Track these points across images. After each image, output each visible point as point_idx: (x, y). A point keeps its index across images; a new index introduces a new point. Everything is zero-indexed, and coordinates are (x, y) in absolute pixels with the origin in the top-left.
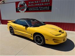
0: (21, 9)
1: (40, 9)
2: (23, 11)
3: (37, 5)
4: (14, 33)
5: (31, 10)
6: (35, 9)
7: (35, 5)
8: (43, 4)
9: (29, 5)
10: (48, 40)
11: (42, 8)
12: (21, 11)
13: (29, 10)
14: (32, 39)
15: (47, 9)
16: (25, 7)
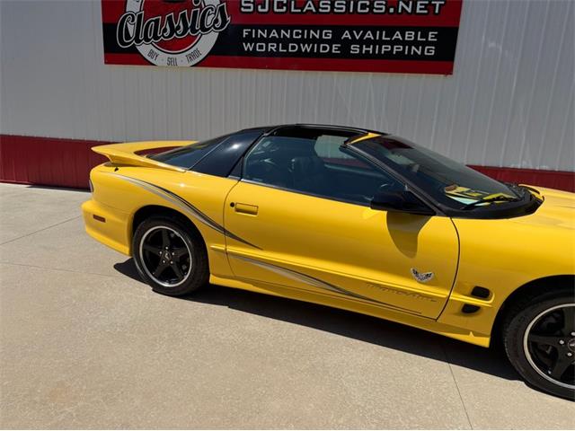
0: (164, 36)
1: (355, 49)
2: (182, 58)
3: (326, 5)
4: (203, 273)
5: (261, 48)
6: (306, 48)
7: (309, 6)
8: (381, 8)
11: (368, 43)
12: (162, 58)
13: (248, 47)
15: (419, 53)
16: (209, 20)
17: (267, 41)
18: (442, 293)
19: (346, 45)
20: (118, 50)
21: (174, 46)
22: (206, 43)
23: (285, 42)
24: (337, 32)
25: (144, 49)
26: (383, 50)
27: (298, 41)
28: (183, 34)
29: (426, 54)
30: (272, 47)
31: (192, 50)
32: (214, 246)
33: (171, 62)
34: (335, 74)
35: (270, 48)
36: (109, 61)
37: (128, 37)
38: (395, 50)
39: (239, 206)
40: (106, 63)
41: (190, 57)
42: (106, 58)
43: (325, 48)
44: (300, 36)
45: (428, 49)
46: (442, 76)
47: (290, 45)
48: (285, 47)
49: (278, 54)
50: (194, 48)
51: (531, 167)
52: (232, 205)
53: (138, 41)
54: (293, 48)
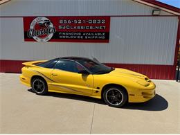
0: (40, 34)
1: (86, 37)
2: (44, 40)
3: (79, 27)
6: (75, 37)
7: (75, 28)
8: (91, 28)
9: (60, 27)
10: (134, 95)
11: (89, 36)
12: (39, 40)
13: (61, 37)
15: (101, 38)
16: (51, 31)
17: (65, 35)
18: (91, 89)
19: (84, 36)
20: (28, 38)
21: (42, 37)
22: (50, 36)
23: (70, 36)
24: (82, 33)
25: (35, 38)
29: (103, 38)
33: (42, 41)
36: (25, 40)
37: (30, 35)
38: (95, 37)
41: (46, 39)
43: (79, 37)
46: (107, 43)
49: (68, 38)
52: (52, 74)
53: (33, 36)
54: (72, 37)
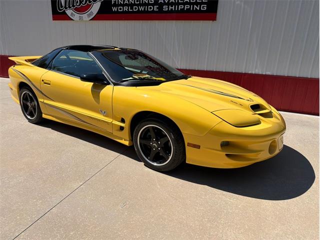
0: (77, 5)
1: (165, 8)
2: (85, 17)
4: (40, 113)
5: (120, 9)
6: (142, 8)
10: (198, 147)
11: (172, 4)
12: (76, 16)
13: (114, 9)
14: (127, 143)
15: (198, 9)
17: (123, 5)
19: (160, 7)
20: (58, 14)
21: (81, 10)
22: (96, 8)
23: (132, 6)
25: (69, 12)
26: (180, 8)
27: (138, 5)
28: (85, 4)
29: (202, 9)
30: (126, 8)
31: (89, 12)
32: (40, 100)
33: (81, 18)
34: (157, 22)
35: (125, 9)
36: (54, 19)
37: (62, 7)
38: (186, 8)
39: (45, 81)
40: (53, 20)
41: (89, 16)
42: (53, 17)
43: (151, 8)
44: (138, 3)
45: (203, 7)
46: (211, 21)
47: (134, 7)
48: (132, 8)
49: (128, 12)
50: (90, 11)
51: (260, 73)
52: (43, 81)
53: (66, 8)
54: (135, 9)
